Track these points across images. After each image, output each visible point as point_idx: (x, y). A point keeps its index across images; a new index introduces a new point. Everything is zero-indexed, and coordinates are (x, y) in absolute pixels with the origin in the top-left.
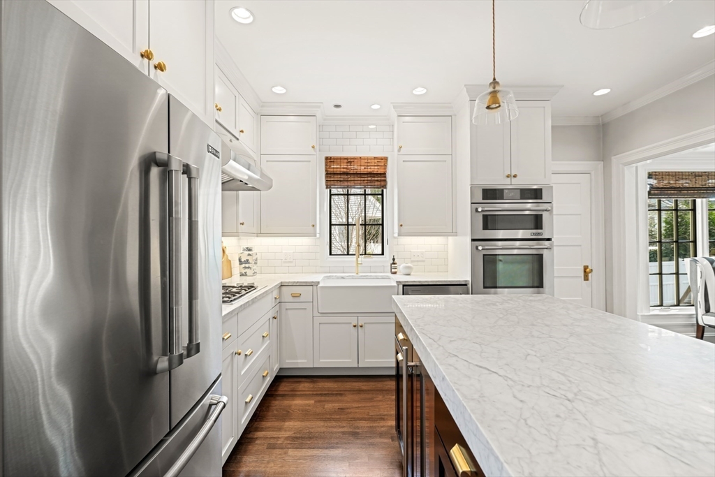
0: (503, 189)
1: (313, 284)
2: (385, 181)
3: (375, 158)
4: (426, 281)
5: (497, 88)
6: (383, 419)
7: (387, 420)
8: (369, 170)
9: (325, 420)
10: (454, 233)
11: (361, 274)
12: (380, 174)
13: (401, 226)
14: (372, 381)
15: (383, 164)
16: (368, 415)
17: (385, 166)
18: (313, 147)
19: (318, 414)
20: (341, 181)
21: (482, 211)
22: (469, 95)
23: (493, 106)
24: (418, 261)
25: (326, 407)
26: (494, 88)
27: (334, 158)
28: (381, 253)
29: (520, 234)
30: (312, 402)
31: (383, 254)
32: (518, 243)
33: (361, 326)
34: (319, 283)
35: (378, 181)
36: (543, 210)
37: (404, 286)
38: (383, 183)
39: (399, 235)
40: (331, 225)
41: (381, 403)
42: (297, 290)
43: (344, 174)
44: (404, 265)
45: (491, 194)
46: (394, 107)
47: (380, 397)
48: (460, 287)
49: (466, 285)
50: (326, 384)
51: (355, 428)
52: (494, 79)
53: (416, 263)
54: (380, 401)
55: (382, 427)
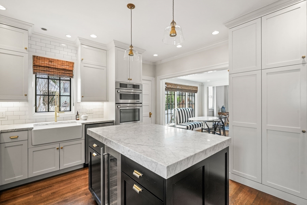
0: (127, 84)
1: (28, 129)
2: (72, 74)
3: (67, 62)
4: (96, 122)
5: (132, 49)
6: (79, 189)
7: (81, 188)
8: (63, 67)
9: (44, 202)
10: (107, 100)
11: (58, 122)
12: (70, 70)
13: (83, 97)
14: (68, 175)
15: (71, 65)
16: (71, 190)
17: (73, 66)
18: (26, 49)
19: (38, 201)
20: (44, 71)
21: (120, 92)
22: (115, 44)
23: (131, 55)
24: (90, 113)
25: (42, 195)
26: (131, 48)
27: (40, 57)
28: (69, 110)
29: (129, 101)
30: (31, 196)
31: (70, 110)
32: (128, 105)
33: (62, 148)
34: (33, 128)
35: (68, 73)
36: (140, 93)
37: (85, 125)
38: (71, 75)
39: (82, 101)
40: (36, 95)
41: (76, 183)
42: (15, 135)
43: (47, 67)
44: (84, 115)
45: (122, 85)
46: (79, 39)
47: (75, 180)
48: (111, 123)
49: (113, 122)
50: (39, 184)
51: (64, 198)
52: (131, 45)
53: (89, 114)
54: (75, 182)
55: (79, 192)
